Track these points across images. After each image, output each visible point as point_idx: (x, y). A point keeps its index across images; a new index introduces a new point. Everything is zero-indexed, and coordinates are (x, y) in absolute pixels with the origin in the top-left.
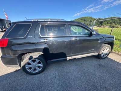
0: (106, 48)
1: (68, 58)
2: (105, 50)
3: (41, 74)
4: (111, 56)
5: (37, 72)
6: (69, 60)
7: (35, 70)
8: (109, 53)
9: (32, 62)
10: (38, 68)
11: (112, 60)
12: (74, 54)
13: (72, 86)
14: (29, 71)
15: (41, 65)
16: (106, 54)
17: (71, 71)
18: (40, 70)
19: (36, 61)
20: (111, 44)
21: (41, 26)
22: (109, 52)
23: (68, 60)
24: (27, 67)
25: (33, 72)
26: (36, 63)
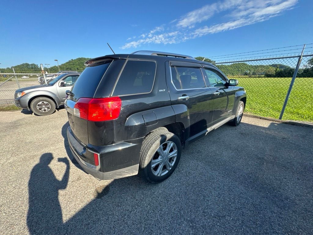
0: (241, 106)
1: (209, 129)
2: (240, 109)
3: (174, 175)
4: (244, 120)
5: (167, 172)
6: (208, 133)
8: (242, 114)
9: (163, 150)
10: (169, 162)
11: (248, 125)
12: (214, 121)
13: (239, 169)
14: (156, 174)
16: (240, 117)
18: (173, 165)
19: (169, 145)
20: (244, 100)
21: (170, 67)
22: (242, 113)
24: (153, 163)
25: (161, 175)
26: (168, 149)
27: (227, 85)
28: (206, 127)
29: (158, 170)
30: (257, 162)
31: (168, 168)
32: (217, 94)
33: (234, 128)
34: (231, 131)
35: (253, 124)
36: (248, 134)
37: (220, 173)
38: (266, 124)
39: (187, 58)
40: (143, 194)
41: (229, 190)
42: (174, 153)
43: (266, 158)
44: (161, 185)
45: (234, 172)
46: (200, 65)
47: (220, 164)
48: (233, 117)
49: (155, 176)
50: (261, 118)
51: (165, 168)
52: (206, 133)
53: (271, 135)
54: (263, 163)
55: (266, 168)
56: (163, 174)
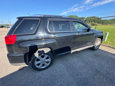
0: (98, 41)
1: (72, 51)
2: (98, 42)
3: (49, 69)
5: (45, 67)
6: (72, 53)
7: (43, 65)
8: (100, 45)
9: (41, 58)
10: (46, 63)
12: (76, 48)
13: (81, 74)
14: (38, 67)
15: (50, 60)
16: (98, 46)
17: (75, 62)
18: (48, 65)
19: (45, 56)
21: (48, 22)
24: (36, 63)
26: (45, 58)
27: (88, 30)
28: (70, 50)
29: (40, 66)
31: (46, 66)
32: (79, 35)
35: (106, 50)
37: (69, 74)
39: (63, 17)
41: (68, 84)
42: (49, 60)
43: (101, 72)
45: (77, 75)
46: (69, 20)
48: (92, 46)
49: (37, 68)
50: (113, 48)
53: (114, 58)
54: (97, 75)
55: (98, 78)
56: (42, 68)
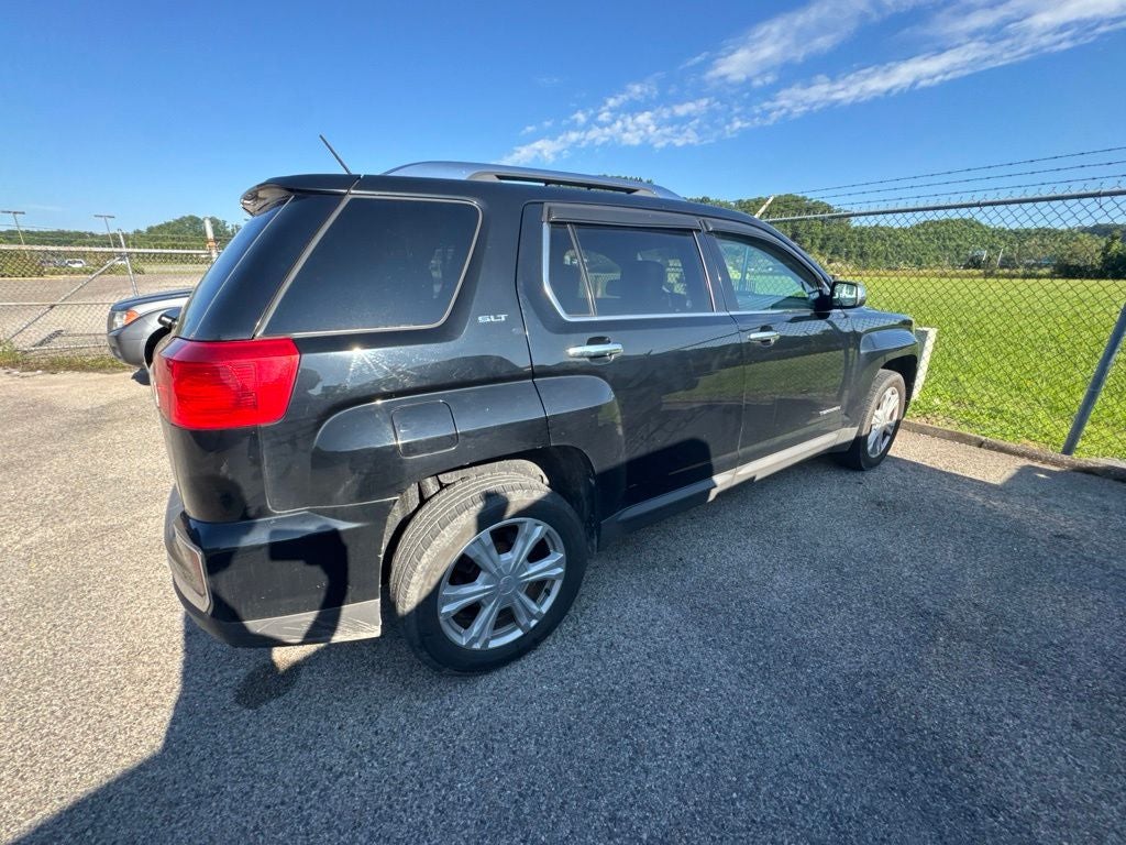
0: (888, 393)
2: (884, 404)
4: (905, 448)
5: (518, 633)
6: (719, 495)
8: (898, 422)
9: (494, 552)
10: (525, 599)
11: (917, 468)
12: (749, 449)
13: (818, 653)
15: (557, 565)
16: (885, 434)
17: (751, 573)
18: (545, 609)
20: (906, 366)
21: (546, 228)
22: (895, 418)
23: (712, 496)
24: (448, 600)
25: (490, 646)
26: (522, 548)
27: (824, 306)
28: (708, 472)
29: (476, 628)
30: (907, 630)
31: (523, 620)
32: (766, 341)
33: (852, 477)
34: (837, 489)
35: (940, 466)
36: (906, 508)
37: (732, 661)
38: (995, 470)
39: (640, 193)
40: (407, 710)
41: (748, 739)
42: (551, 567)
43: (952, 616)
44: (487, 684)
45: (795, 663)
46: (694, 222)
47: (748, 621)
48: (848, 434)
49: (459, 648)
50: (981, 444)
51: (506, 618)
52: (707, 493)
53: (1006, 517)
54: (934, 638)
55: (942, 660)
56: (494, 644)
